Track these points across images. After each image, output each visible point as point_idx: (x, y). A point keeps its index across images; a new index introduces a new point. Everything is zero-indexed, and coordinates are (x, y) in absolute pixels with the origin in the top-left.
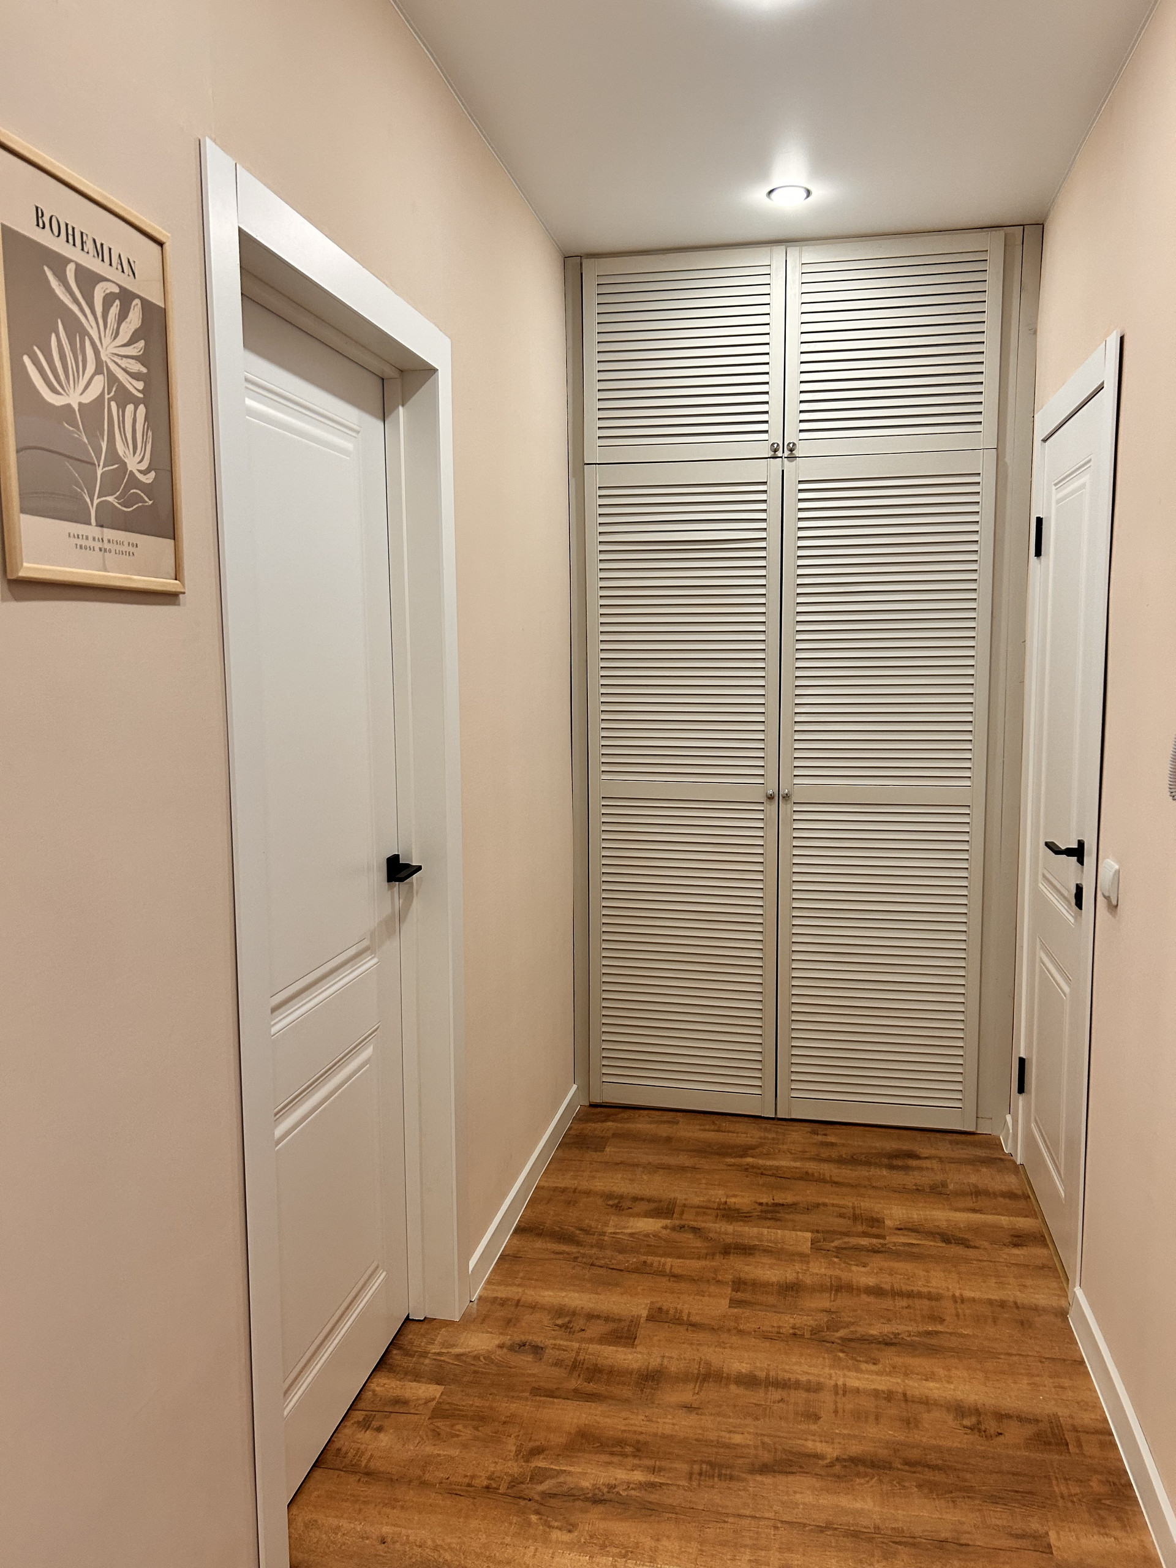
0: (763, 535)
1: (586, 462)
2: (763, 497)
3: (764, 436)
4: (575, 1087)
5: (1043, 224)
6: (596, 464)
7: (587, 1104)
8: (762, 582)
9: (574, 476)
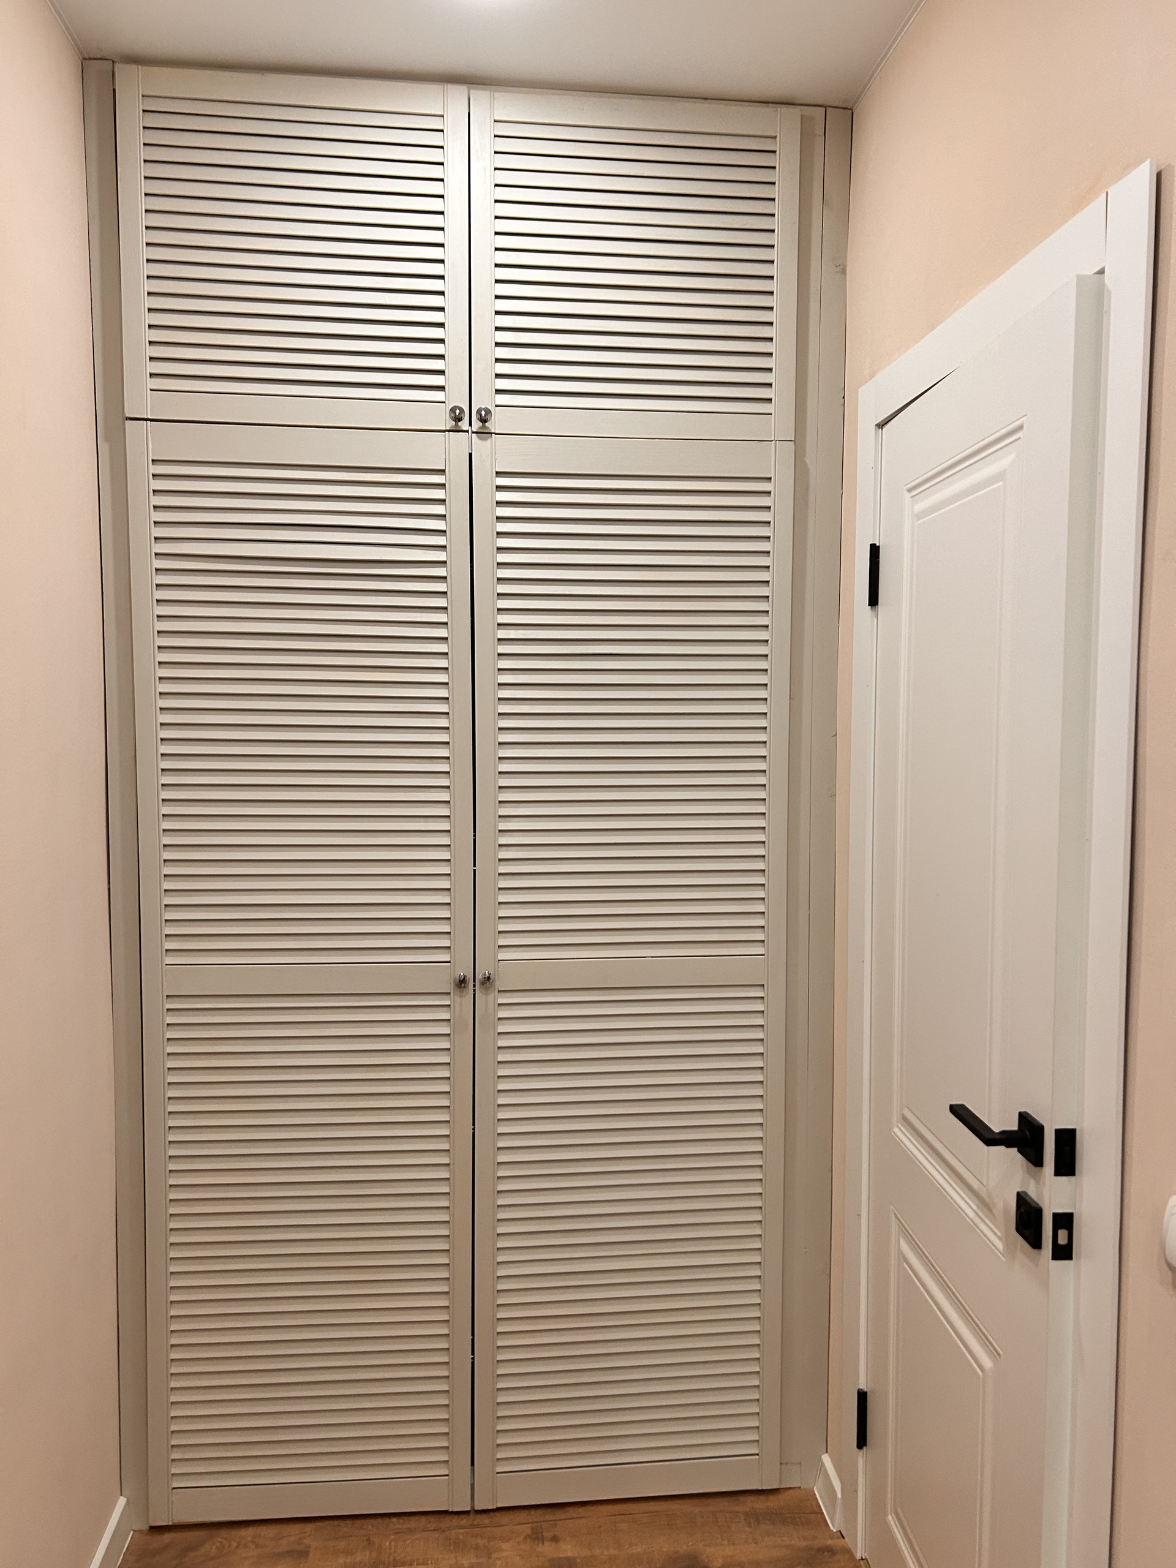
0: (441, 556)
1: (128, 415)
2: (439, 494)
3: (439, 396)
4: (122, 1501)
5: (851, 109)
6: (146, 420)
7: (145, 1527)
8: (442, 632)
9: (107, 439)
